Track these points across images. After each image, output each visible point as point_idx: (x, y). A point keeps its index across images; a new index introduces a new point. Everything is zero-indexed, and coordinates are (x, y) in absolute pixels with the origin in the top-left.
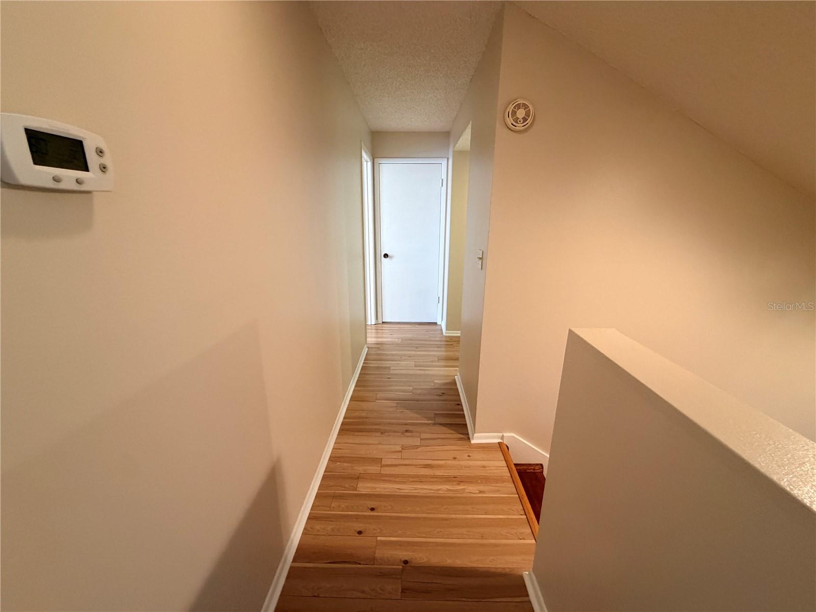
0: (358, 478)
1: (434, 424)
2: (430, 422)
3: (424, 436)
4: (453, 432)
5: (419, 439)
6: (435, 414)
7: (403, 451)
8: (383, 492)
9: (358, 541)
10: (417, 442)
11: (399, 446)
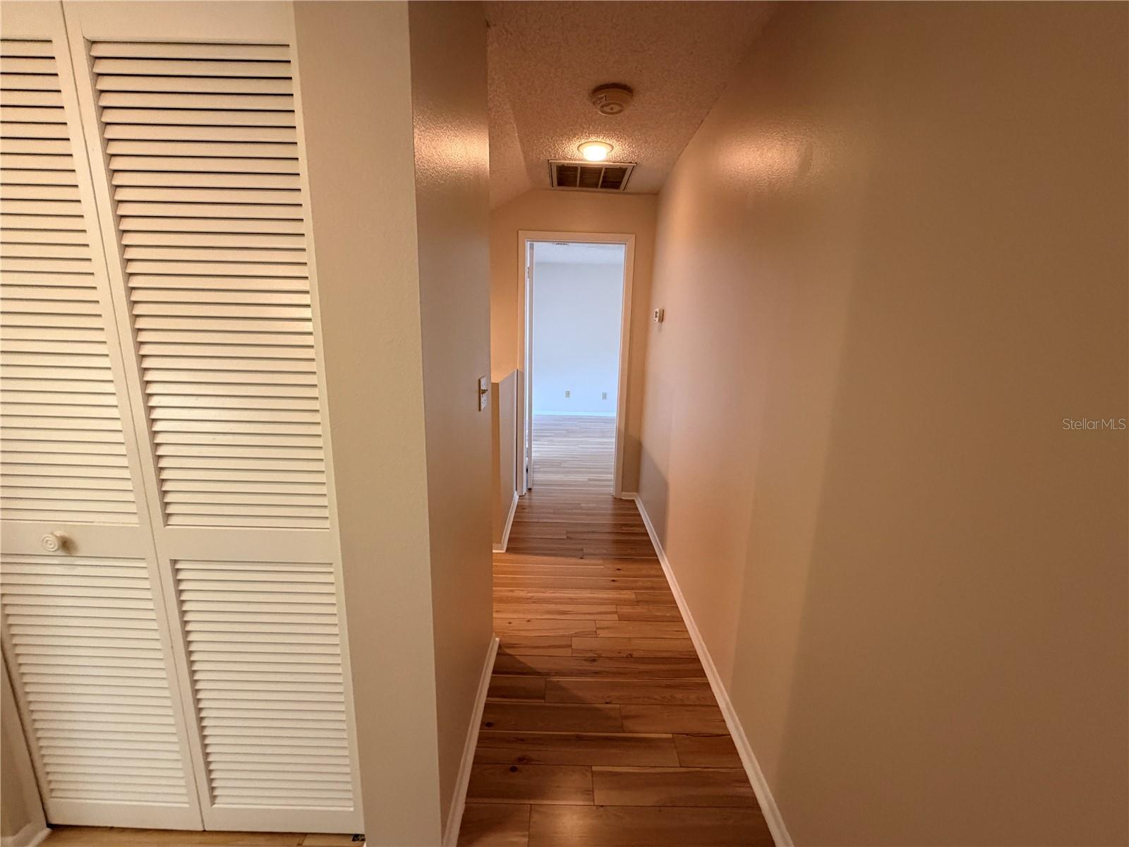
0: (638, 602)
1: (548, 674)
2: (555, 679)
3: (568, 652)
4: (522, 659)
5: (573, 647)
6: (544, 698)
7: (595, 629)
8: (609, 591)
9: (619, 566)
10: (576, 643)
11: (601, 636)
